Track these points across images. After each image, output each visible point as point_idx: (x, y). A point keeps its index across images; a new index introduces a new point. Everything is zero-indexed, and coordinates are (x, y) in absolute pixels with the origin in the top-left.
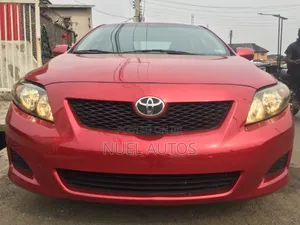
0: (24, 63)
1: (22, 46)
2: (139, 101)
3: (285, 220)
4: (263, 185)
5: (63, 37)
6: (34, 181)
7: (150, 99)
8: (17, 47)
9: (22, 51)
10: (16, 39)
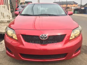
0: (5, 11)
1: (4, 7)
2: (41, 36)
3: (79, 63)
4: (74, 55)
5: (16, 2)
6: (13, 55)
7: (44, 35)
8: (3, 7)
9: (4, 8)
10: (2, 4)
